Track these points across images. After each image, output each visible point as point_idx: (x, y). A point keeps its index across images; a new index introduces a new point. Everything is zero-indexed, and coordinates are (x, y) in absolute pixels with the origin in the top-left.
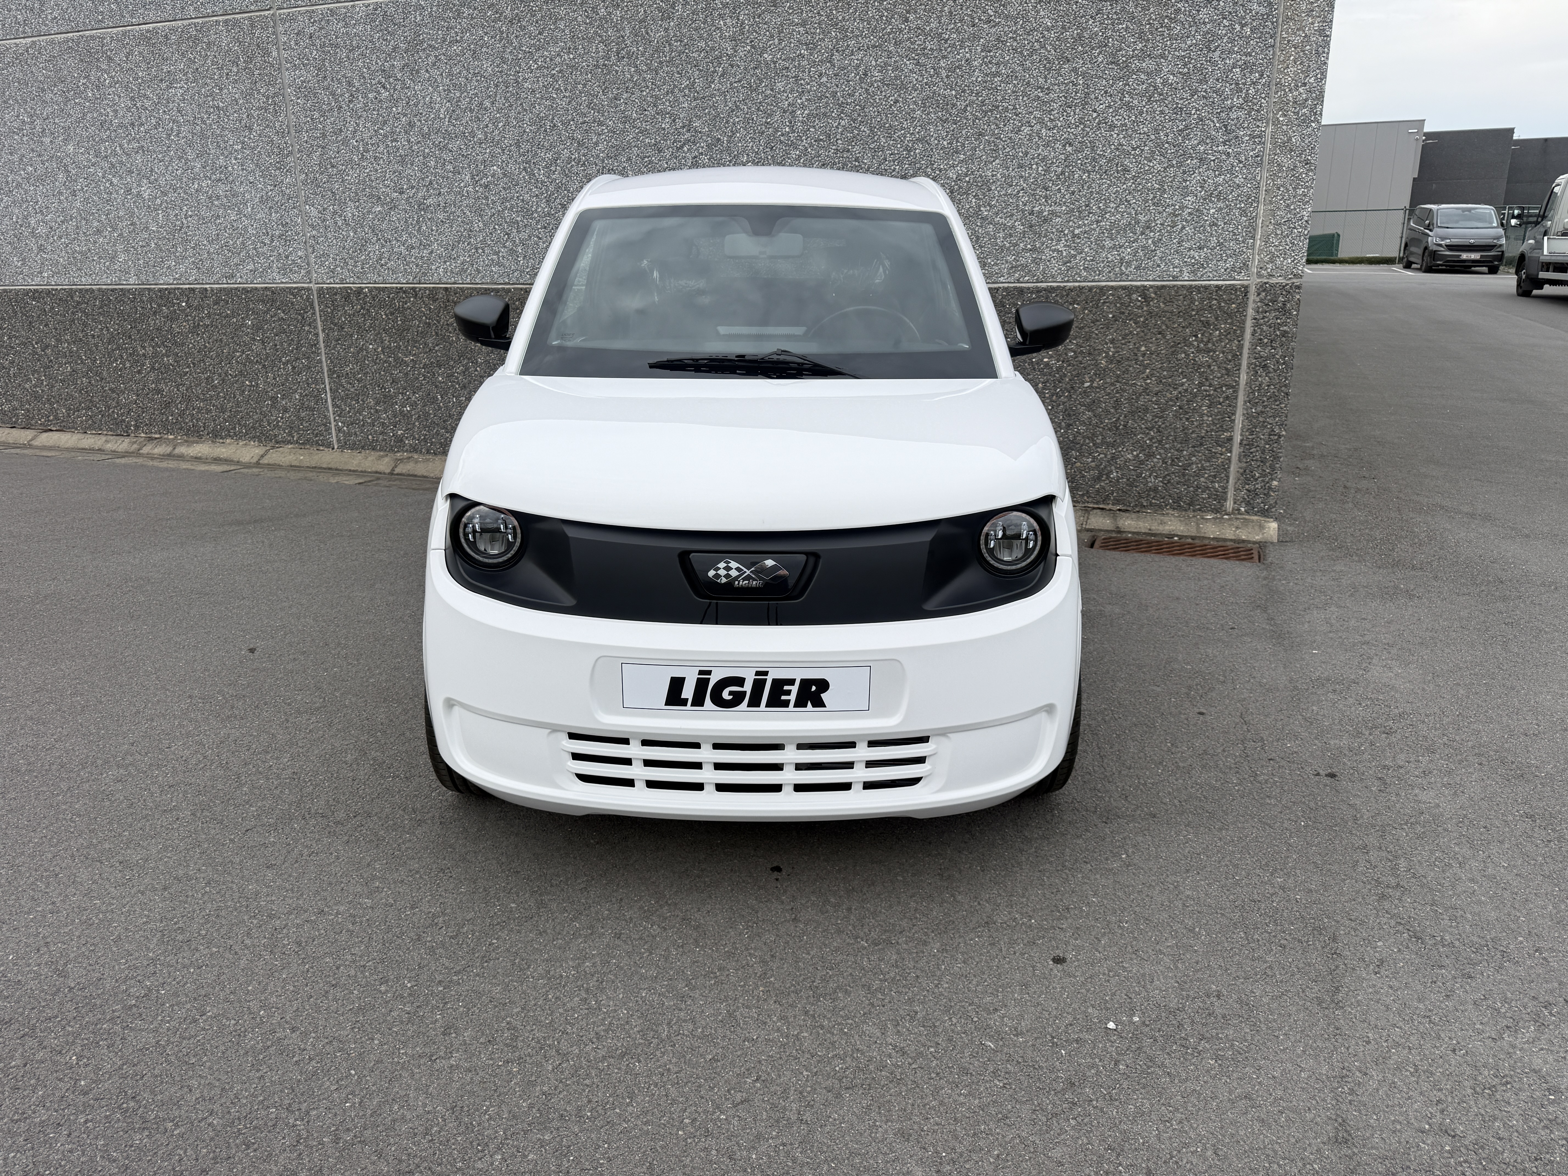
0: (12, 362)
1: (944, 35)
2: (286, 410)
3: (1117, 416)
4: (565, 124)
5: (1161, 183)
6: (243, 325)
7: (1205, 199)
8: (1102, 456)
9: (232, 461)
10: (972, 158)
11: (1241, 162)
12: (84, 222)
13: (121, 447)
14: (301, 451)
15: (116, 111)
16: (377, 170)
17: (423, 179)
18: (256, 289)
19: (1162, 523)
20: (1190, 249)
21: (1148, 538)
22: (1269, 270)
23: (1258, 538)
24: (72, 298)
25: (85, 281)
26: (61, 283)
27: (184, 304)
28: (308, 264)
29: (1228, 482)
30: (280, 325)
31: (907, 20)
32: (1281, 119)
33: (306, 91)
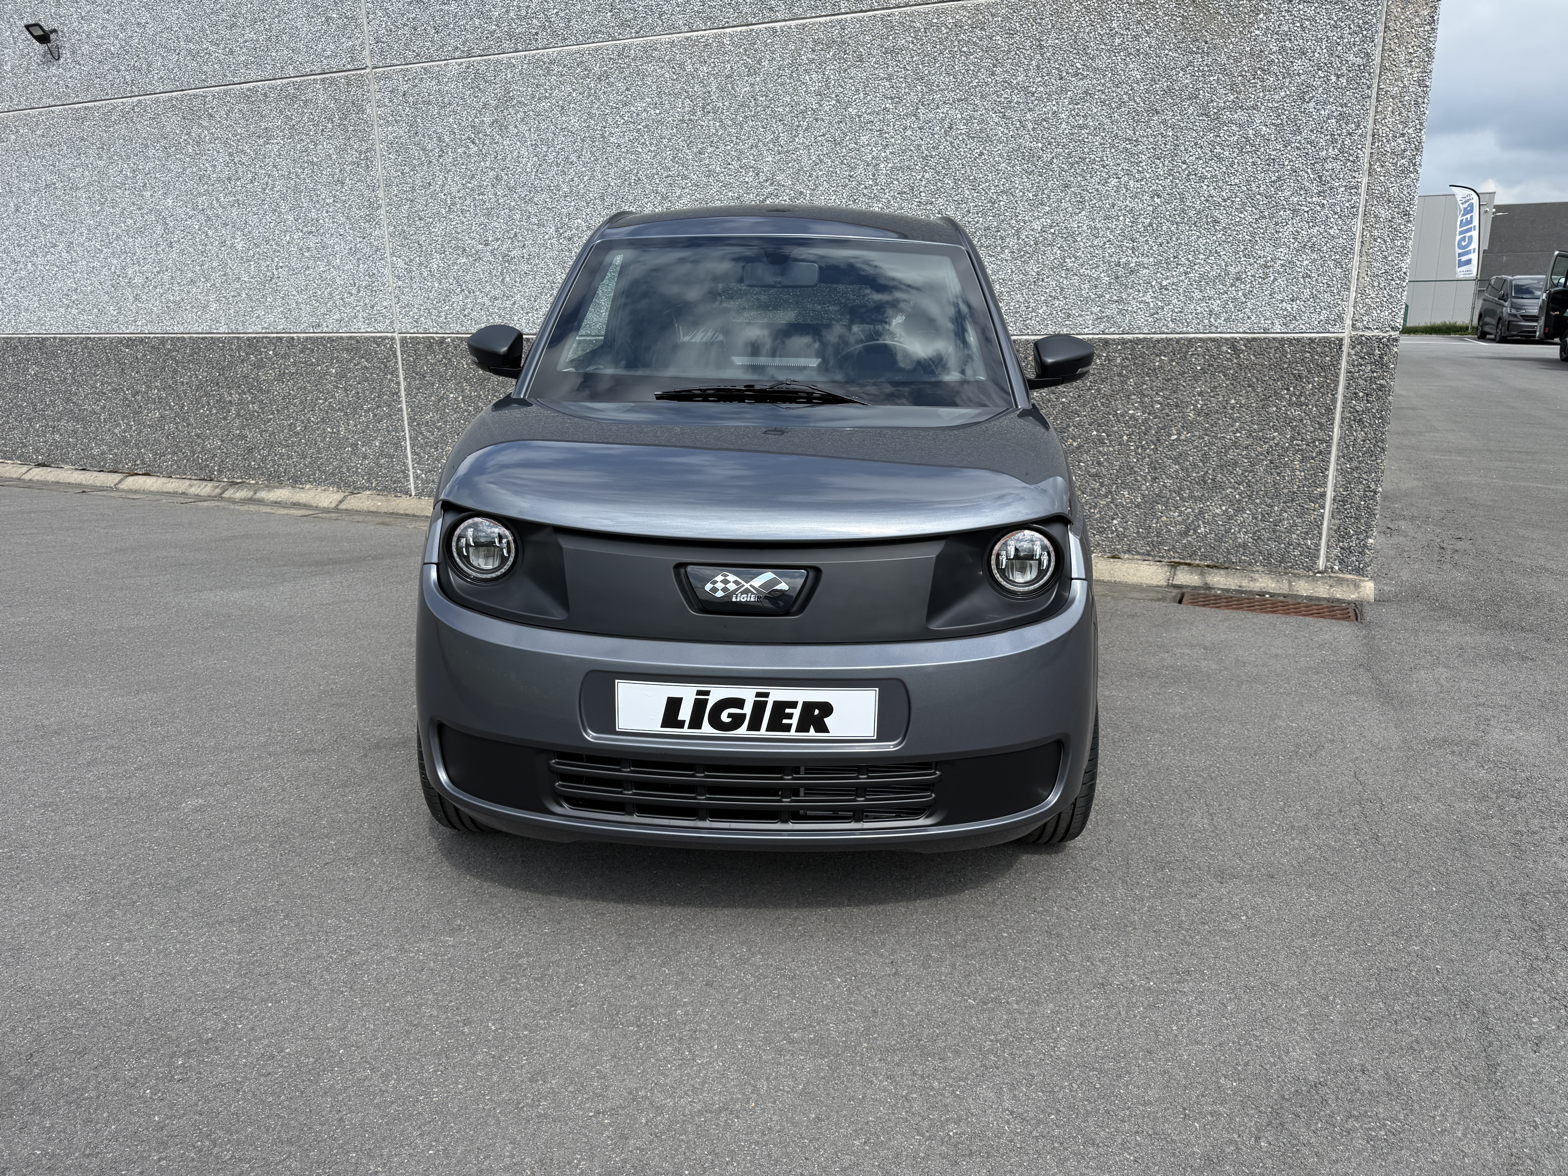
0: (104, 408)
1: (1031, 89)
2: (365, 457)
3: (1205, 469)
4: (650, 178)
5: (1253, 235)
6: (327, 373)
7: (1297, 251)
8: (1190, 510)
9: (311, 506)
10: (1057, 210)
11: (1336, 213)
12: (179, 273)
13: (204, 491)
14: (379, 497)
16: (463, 223)
17: (508, 232)
18: (341, 338)
19: (1253, 580)
20: (1282, 301)
21: (1238, 595)
22: (1365, 323)
23: (1353, 596)
24: (164, 346)
25: (176, 330)
26: (154, 331)
27: (271, 353)
28: (393, 314)
29: (1320, 539)
30: (363, 373)
31: (993, 74)
32: (1378, 170)
33: (396, 146)
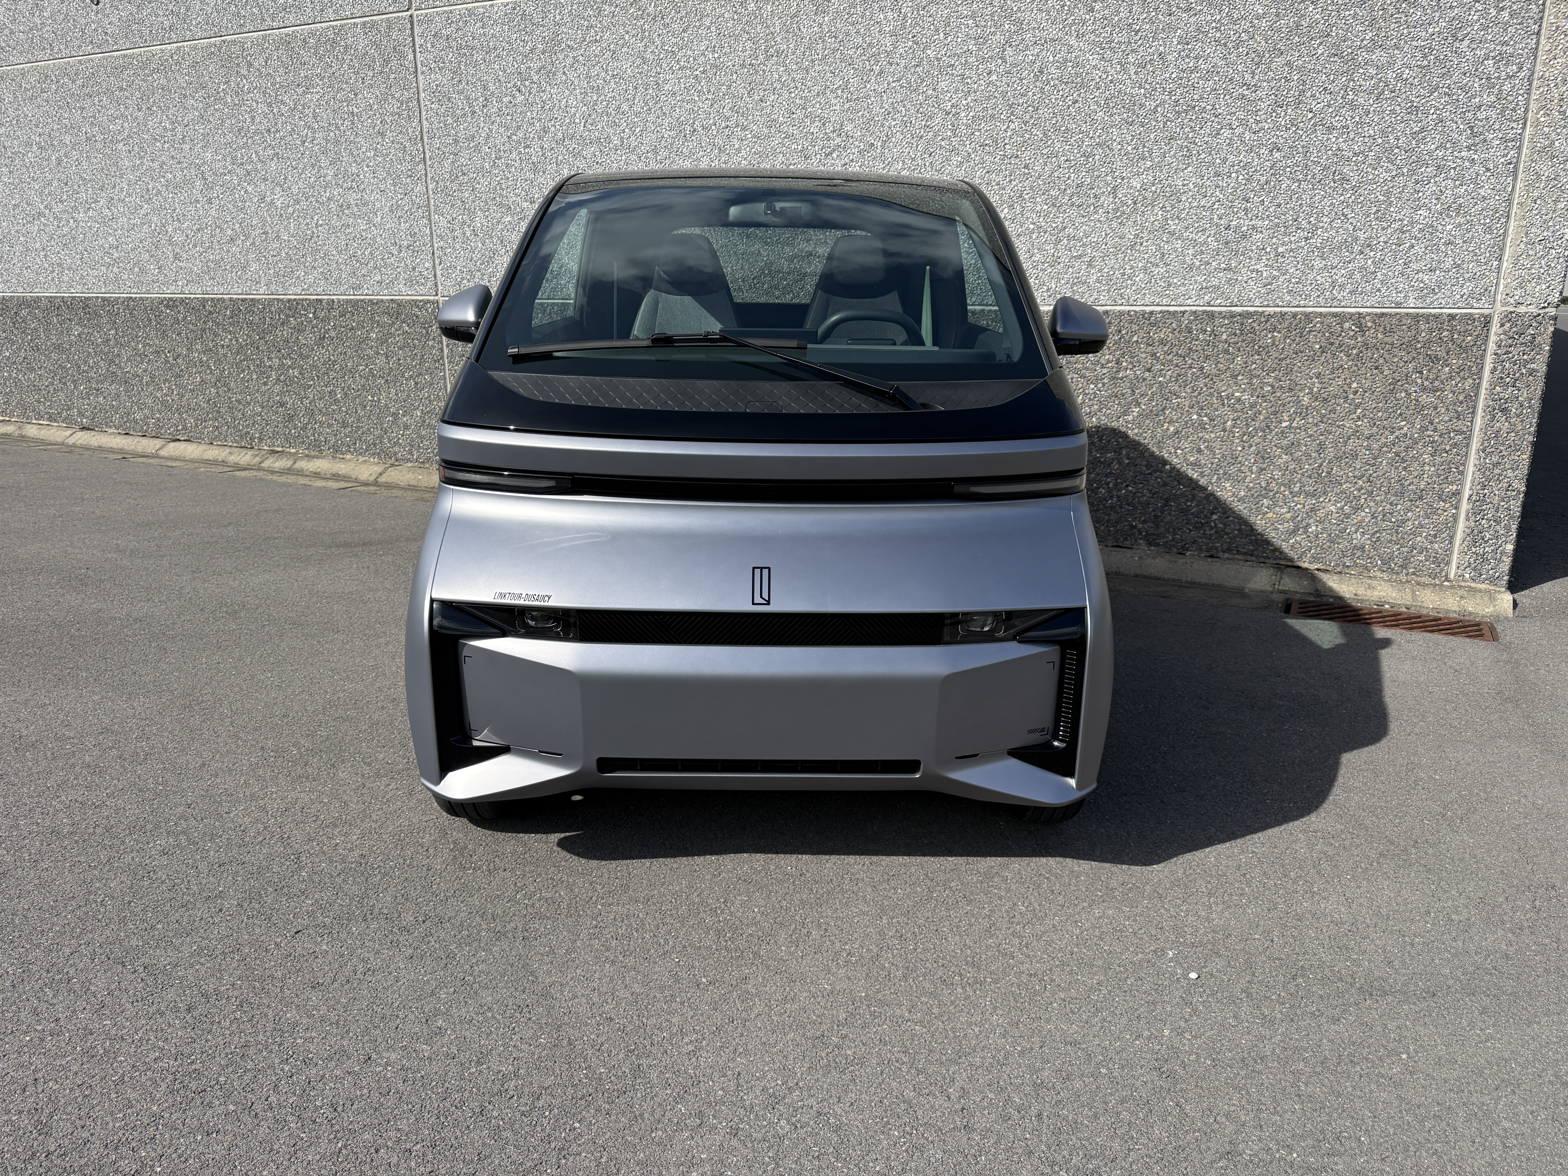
0: (145, 371)
1: (1134, 26)
2: (406, 427)
3: (1320, 461)
5: (1388, 194)
6: (368, 338)
7: (1440, 214)
8: (1299, 506)
9: (350, 478)
10: (1159, 165)
11: (1488, 170)
12: (218, 230)
13: (243, 459)
14: (419, 470)
15: (253, 118)
16: (508, 178)
18: (382, 300)
19: (1370, 587)
20: (1418, 272)
22: (1517, 297)
23: (1489, 610)
24: (204, 306)
25: (216, 290)
26: (195, 292)
27: (311, 315)
28: (435, 276)
29: (1452, 543)
30: (404, 339)
32: (1542, 119)
33: (440, 96)
